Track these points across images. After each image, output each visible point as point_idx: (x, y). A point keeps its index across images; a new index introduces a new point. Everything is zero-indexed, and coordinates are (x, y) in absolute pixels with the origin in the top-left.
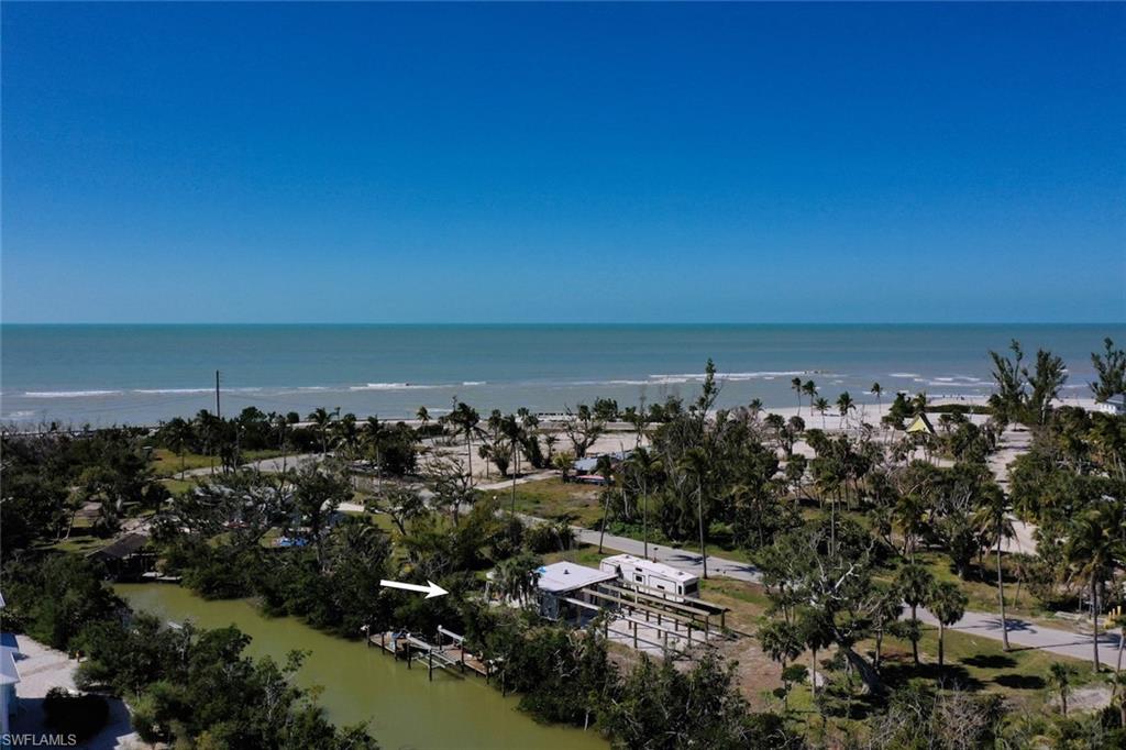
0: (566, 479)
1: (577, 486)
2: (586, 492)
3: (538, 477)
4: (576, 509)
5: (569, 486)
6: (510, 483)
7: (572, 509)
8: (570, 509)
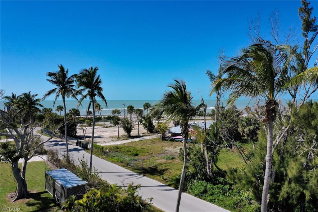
0: (164, 138)
1: (170, 143)
2: (175, 147)
3: (148, 138)
4: (164, 161)
5: (165, 143)
6: (129, 141)
7: (160, 161)
8: (158, 161)
